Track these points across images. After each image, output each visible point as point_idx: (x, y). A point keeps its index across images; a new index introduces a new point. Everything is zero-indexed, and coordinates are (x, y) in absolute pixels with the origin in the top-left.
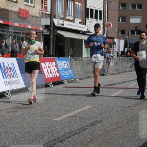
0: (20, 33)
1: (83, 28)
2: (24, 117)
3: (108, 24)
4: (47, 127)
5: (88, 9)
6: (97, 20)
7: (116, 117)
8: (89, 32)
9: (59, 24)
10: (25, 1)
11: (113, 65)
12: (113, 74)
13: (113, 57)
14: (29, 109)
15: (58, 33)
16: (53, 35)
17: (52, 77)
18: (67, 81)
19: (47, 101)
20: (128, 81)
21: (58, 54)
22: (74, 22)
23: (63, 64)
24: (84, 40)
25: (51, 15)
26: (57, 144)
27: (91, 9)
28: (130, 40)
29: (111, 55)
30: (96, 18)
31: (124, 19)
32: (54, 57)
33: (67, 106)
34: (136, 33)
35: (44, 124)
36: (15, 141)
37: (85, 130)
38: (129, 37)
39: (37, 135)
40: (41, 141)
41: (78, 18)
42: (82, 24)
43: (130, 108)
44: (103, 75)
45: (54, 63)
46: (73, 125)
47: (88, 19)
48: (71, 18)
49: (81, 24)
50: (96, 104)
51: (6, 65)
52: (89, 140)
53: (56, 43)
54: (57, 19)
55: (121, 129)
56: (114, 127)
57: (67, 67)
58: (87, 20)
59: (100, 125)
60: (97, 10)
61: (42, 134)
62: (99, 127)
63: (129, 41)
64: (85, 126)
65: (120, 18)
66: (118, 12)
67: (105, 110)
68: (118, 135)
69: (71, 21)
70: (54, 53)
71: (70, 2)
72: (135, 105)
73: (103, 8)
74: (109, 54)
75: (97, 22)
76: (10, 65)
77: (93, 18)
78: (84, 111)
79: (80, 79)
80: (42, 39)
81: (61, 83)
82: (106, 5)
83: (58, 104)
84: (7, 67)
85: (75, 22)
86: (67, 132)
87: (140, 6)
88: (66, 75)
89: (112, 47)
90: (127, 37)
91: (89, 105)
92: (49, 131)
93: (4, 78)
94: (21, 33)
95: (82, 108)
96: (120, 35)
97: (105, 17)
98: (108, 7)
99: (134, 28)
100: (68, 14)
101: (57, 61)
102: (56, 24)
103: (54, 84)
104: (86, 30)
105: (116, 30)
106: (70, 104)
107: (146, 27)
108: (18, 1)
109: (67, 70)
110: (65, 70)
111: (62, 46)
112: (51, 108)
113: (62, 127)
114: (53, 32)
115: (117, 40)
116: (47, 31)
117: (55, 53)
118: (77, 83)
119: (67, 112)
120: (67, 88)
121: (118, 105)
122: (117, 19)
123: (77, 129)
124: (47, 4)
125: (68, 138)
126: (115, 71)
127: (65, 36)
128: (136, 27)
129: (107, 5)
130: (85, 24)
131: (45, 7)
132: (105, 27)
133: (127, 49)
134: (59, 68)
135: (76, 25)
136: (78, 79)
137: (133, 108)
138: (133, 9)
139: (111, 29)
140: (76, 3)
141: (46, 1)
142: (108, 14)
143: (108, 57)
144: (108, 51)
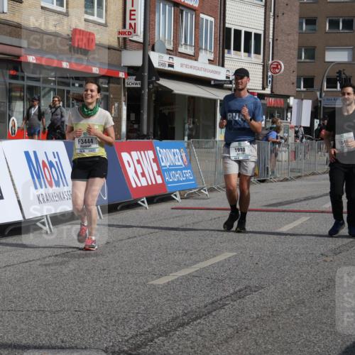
0: (74, 85)
1: (216, 72)
2: (82, 277)
3: (276, 63)
4: (135, 301)
5: (230, 29)
6: (249, 56)
7: (292, 278)
8: (231, 82)
9: (163, 64)
10: (86, 13)
11: (287, 159)
12: (286, 180)
14: (93, 258)
15: (159, 84)
16: (149, 88)
17: (146, 184)
18: (181, 195)
19: (135, 239)
20: (321, 196)
21: (159, 133)
22: (196, 60)
23: (172, 154)
24: (220, 100)
25: (144, 43)
26: (156, 340)
27: (235, 30)
28: (324, 100)
29: (281, 134)
30: (247, 50)
31: (311, 53)
32: (151, 140)
33: (181, 251)
34: (339, 85)
35: (127, 293)
36: (61, 332)
37: (221, 308)
38: (323, 94)
39: (111, 320)
40: (120, 332)
41: (206, 49)
42: (215, 64)
43: (325, 258)
44: (263, 181)
45: (151, 153)
46: (193, 297)
47: (229, 53)
48: (190, 51)
49: (212, 64)
50: (246, 248)
51: (41, 158)
52: (230, 330)
53: (155, 107)
54: (159, 52)
55: (305, 306)
56: (288, 300)
57: (180, 163)
58: (226, 55)
59: (256, 296)
60: (250, 33)
61: (123, 315)
62: (254, 302)
63: (322, 103)
64: (221, 299)
65: (303, 50)
66: (297, 38)
67: (268, 263)
68: (298, 321)
69: (189, 58)
70: (151, 130)
71: (187, 13)
72: (336, 252)
73: (263, 29)
75: (249, 59)
76: (51, 158)
77: (239, 50)
78: (218, 263)
79: (211, 190)
80: (123, 98)
81: (167, 198)
82: (269, 21)
83: (159, 248)
84: (43, 162)
85: (200, 58)
86: (181, 312)
88: (179, 181)
89: (283, 117)
90: (318, 93)
91: (231, 250)
92: (139, 308)
93: (36, 188)
94: (77, 85)
95: (214, 256)
96: (302, 89)
97: (267, 49)
98: (274, 25)
99: (334, 75)
100: (183, 42)
101: (158, 148)
102: (156, 65)
103: (151, 201)
104: (224, 78)
105: (294, 79)
106: (186, 248)
109: (181, 170)
110: (176, 170)
111: (169, 113)
112: (143, 257)
113: (169, 300)
114: (148, 82)
115: (296, 100)
116: (136, 80)
117: (154, 131)
118: (204, 199)
119: (180, 266)
120: (180, 210)
121: (298, 250)
122: (296, 53)
123: (203, 304)
124: (134, 19)
125: (182, 325)
126: (290, 173)
127: (176, 92)
128: (339, 72)
129: (272, 20)
130: (221, 64)
131: (130, 25)
132: (267, 72)
133: (318, 121)
134: (163, 164)
135: (202, 67)
136: (205, 190)
137: (333, 258)
138: (332, 31)
139: (280, 75)
140: (202, 16)
141: (133, 13)
142: (275, 42)
143: (275, 140)
144: (275, 126)
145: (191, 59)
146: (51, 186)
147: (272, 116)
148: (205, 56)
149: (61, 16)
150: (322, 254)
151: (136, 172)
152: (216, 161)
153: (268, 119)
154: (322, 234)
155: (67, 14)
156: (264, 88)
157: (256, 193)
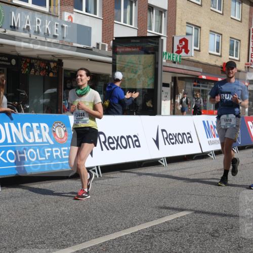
10: (230, 55)
36: (224, 207)
51: (210, 124)
76: (215, 124)
84: (211, 126)
93: (208, 138)
108: (223, 55)
131: (251, 60)
146: (215, 137)
149: (218, 57)
155: (221, 56)
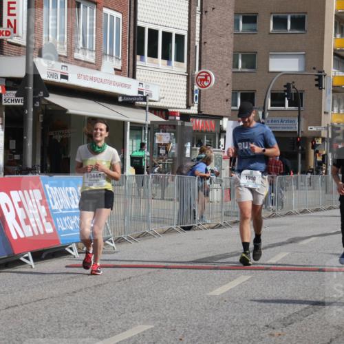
1: (125, 86)
3: (204, 74)
5: (143, 29)
6: (169, 64)
8: (145, 99)
9: (53, 75)
11: (220, 199)
12: (219, 226)
13: (217, 174)
15: (48, 102)
16: (34, 107)
17: (31, 235)
18: (78, 249)
19: (16, 309)
21: (49, 166)
22: (98, 69)
23: (66, 194)
24: (131, 123)
25: (27, 47)
27: (149, 30)
28: (268, 122)
29: (211, 167)
30: (166, 56)
31: (251, 60)
32: (37, 175)
33: (78, 325)
34: (287, 102)
38: (267, 114)
41: (111, 55)
42: (124, 75)
43: (271, 331)
44: (189, 228)
45: (37, 193)
47: (142, 60)
48: (90, 57)
49: (120, 75)
50: (167, 319)
53: (43, 131)
54: (48, 58)
58: (138, 63)
60: (170, 34)
65: (240, 56)
66: (231, 40)
67: (196, 338)
69: (88, 67)
70: (38, 161)
71: (85, 7)
72: (286, 322)
73: (187, 28)
74: (207, 164)
75: (169, 68)
77: (156, 56)
78: (129, 339)
79: (119, 241)
82: (195, 17)
83: (48, 321)
85: (103, 68)
87: (299, 23)
88: (76, 230)
89: (213, 143)
90: (260, 113)
91: (146, 322)
95: (124, 330)
98: (201, 23)
99: (281, 89)
100: (81, 45)
101: (47, 186)
102: (44, 76)
103: (38, 256)
104: (136, 94)
105: (228, 95)
106: (86, 320)
107: (316, 85)
111: (62, 139)
112: (27, 333)
114: (34, 98)
115: (231, 122)
116: (17, 95)
117: (42, 162)
118: (109, 253)
121: (235, 320)
122: (230, 60)
124: (15, 15)
126: (224, 217)
127: (71, 111)
128: (288, 86)
129: (198, 17)
130: (131, 75)
132: (193, 85)
134: (54, 208)
135: (106, 79)
136: (112, 242)
137: (282, 330)
138: (277, 31)
139: (211, 89)
140: (105, 10)
141: (11, 6)
142: (203, 45)
143: (204, 174)
144: (203, 156)
145: (92, 68)
147: (200, 143)
148: (110, 64)
150: (267, 326)
151: (17, 218)
152: (126, 203)
153: (195, 147)
154: (266, 298)
156: (188, 107)
157: (179, 244)
